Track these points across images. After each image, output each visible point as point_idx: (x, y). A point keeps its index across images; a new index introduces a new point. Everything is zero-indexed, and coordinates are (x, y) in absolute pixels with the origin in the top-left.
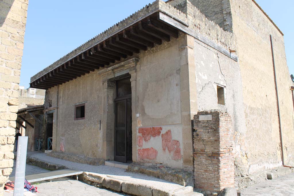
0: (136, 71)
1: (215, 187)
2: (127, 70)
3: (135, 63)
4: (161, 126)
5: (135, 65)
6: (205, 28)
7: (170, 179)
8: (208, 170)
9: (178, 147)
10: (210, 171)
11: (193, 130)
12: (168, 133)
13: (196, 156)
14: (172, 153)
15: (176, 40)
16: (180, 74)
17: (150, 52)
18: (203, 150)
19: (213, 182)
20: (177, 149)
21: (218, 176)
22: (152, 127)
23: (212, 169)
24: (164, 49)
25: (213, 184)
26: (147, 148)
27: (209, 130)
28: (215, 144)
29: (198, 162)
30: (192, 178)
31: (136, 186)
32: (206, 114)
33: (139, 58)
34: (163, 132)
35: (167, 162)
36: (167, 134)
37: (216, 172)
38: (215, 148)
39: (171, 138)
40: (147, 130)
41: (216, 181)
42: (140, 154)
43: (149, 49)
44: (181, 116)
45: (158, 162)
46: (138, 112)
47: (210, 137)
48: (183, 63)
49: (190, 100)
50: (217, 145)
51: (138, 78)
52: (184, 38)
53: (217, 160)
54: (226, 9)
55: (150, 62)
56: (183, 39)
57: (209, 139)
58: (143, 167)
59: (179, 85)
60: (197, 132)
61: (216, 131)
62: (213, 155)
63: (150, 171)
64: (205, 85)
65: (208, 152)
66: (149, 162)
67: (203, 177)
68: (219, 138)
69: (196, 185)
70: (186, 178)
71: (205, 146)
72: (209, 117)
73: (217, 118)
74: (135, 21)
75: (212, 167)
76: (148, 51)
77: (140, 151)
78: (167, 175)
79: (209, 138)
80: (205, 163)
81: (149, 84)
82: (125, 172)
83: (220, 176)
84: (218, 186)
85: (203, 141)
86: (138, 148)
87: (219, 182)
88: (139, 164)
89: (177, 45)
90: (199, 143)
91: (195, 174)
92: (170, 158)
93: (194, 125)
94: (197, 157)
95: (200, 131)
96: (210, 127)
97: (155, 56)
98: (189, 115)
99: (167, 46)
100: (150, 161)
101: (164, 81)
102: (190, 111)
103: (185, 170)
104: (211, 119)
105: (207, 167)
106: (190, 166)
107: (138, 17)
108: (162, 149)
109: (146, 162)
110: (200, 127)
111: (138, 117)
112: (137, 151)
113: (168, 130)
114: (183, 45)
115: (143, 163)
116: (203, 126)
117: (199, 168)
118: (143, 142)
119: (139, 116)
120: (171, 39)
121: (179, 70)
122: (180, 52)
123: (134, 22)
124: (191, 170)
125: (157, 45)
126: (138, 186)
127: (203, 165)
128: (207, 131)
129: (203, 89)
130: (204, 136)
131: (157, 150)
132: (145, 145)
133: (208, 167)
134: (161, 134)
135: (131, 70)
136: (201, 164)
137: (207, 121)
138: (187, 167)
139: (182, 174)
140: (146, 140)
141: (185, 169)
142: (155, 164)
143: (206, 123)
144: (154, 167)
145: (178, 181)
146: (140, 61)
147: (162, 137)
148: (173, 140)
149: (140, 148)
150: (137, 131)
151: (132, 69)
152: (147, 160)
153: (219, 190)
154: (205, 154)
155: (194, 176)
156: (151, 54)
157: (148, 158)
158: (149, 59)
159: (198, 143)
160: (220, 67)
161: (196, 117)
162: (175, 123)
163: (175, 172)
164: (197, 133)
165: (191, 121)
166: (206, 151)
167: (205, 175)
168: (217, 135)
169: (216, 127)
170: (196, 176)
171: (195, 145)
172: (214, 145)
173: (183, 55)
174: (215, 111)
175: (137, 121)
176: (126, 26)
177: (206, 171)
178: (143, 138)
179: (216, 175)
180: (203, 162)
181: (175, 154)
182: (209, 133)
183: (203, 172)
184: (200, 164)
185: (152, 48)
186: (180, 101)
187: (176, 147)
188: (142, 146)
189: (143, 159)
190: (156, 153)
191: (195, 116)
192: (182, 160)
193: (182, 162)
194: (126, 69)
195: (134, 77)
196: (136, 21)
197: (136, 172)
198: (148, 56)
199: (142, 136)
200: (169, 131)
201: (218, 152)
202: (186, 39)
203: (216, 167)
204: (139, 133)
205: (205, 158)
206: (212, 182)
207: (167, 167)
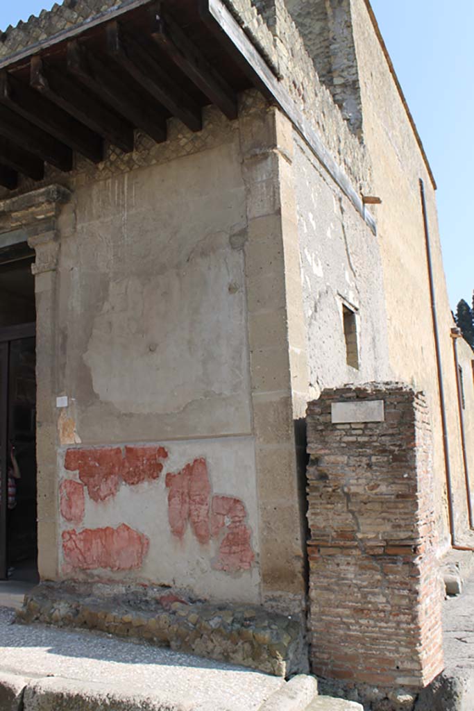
0: (57, 237)
1: (402, 671)
2: (18, 232)
3: (54, 204)
4: (165, 444)
5: (53, 213)
6: (314, 104)
7: (218, 650)
8: (370, 606)
9: (238, 522)
10: (378, 610)
11: (304, 459)
12: (196, 468)
13: (316, 555)
14: (213, 545)
15: (227, 126)
16: (245, 248)
17: (117, 168)
18: (346, 535)
19: (390, 651)
20: (236, 531)
21: (410, 629)
22: (126, 447)
23: (388, 602)
24: (178, 157)
25: (391, 662)
26: (103, 525)
27: (374, 459)
28: (397, 508)
29: (325, 577)
30: (303, 641)
31: (95, 703)
32: (357, 397)
33: (72, 187)
34: (174, 464)
35: (191, 581)
36: (191, 474)
37: (402, 616)
38: (399, 526)
39: (207, 487)
40: (101, 457)
41: (402, 649)
42: (71, 550)
43: (113, 157)
44: (252, 407)
45: (153, 579)
46: (62, 391)
47: (379, 485)
48: (258, 208)
49: (288, 347)
50: (405, 513)
51: (66, 263)
52: (264, 120)
53: (407, 568)
54: (343, 71)
55: (118, 205)
56: (258, 123)
57: (374, 492)
58: (88, 600)
59: (243, 289)
60: (323, 466)
61: (402, 461)
62: (392, 551)
63: (128, 617)
64: (320, 296)
65: (369, 540)
66: (111, 581)
67: (350, 636)
68: (416, 486)
69: (319, 666)
70: (286, 645)
71: (355, 518)
72: (375, 411)
73: (403, 413)
74: (89, 20)
75: (384, 595)
76: (108, 163)
77: (71, 538)
78: (205, 636)
79: (372, 488)
80: (354, 581)
81: (112, 284)
82: (13, 623)
83: (419, 628)
84: (415, 666)
85: (349, 500)
86: (63, 526)
87: (417, 653)
88: (68, 588)
89: (233, 145)
90: (329, 506)
91: (314, 624)
92: (206, 564)
93: (308, 439)
94: (321, 560)
95: (332, 459)
96: (375, 447)
97: (137, 183)
98: (287, 402)
99: (188, 148)
100: (117, 577)
101: (178, 275)
102: (290, 389)
103: (270, 610)
104: (381, 418)
105: (365, 596)
106: (291, 596)
107: (104, 7)
108: (169, 528)
109: (96, 578)
110: (335, 445)
111: (61, 409)
112: (60, 537)
113: (193, 458)
114: (258, 145)
115: (86, 583)
116: (348, 443)
117: (329, 599)
118: (84, 504)
119: (66, 405)
120: (206, 123)
121: (243, 233)
122: (246, 170)
123: (82, 25)
124: (297, 610)
125: (148, 141)
126: (104, 703)
127: (345, 588)
128: (364, 460)
129: (318, 310)
130: (354, 482)
131: (146, 533)
132: (95, 516)
133: (370, 596)
134: (164, 472)
135: (36, 233)
136: (338, 585)
137: (365, 423)
138: (281, 596)
139: (269, 626)
140: (95, 497)
141: (272, 607)
142: (141, 590)
143: (360, 432)
144: (136, 602)
145: (253, 659)
146: (73, 198)
147: (167, 485)
148: (217, 497)
149: (70, 527)
150: (61, 461)
151: (40, 228)
152: (106, 573)
153: (417, 684)
154: (356, 547)
155: (308, 630)
156: (123, 173)
157: (105, 567)
158: (113, 192)
159: (326, 509)
160: (346, 243)
161: (318, 410)
162: (222, 433)
163: (233, 622)
164: (320, 468)
165: (293, 424)
166: (360, 536)
167: (357, 627)
168: (406, 476)
169: (400, 446)
170: (316, 631)
171: (313, 514)
172: (394, 513)
173: (259, 180)
174: (388, 387)
175: (61, 422)
176: (46, 40)
177: (359, 611)
178: (85, 488)
179: (404, 626)
180: (347, 579)
181: (226, 550)
182: (375, 468)
183: (348, 617)
184: (336, 588)
185: (126, 152)
186: (245, 348)
187: (228, 521)
188: (79, 519)
189: (83, 570)
190: (141, 543)
191: (311, 404)
192: (256, 571)
193: (257, 578)
194: (13, 229)
195: (50, 258)
196: (93, 19)
197: (61, 623)
198: (110, 181)
199: (80, 481)
200: (200, 462)
201: (412, 539)
202: (271, 124)
203: (403, 597)
204: (67, 468)
205: (356, 564)
206: (388, 654)
207: (193, 602)
